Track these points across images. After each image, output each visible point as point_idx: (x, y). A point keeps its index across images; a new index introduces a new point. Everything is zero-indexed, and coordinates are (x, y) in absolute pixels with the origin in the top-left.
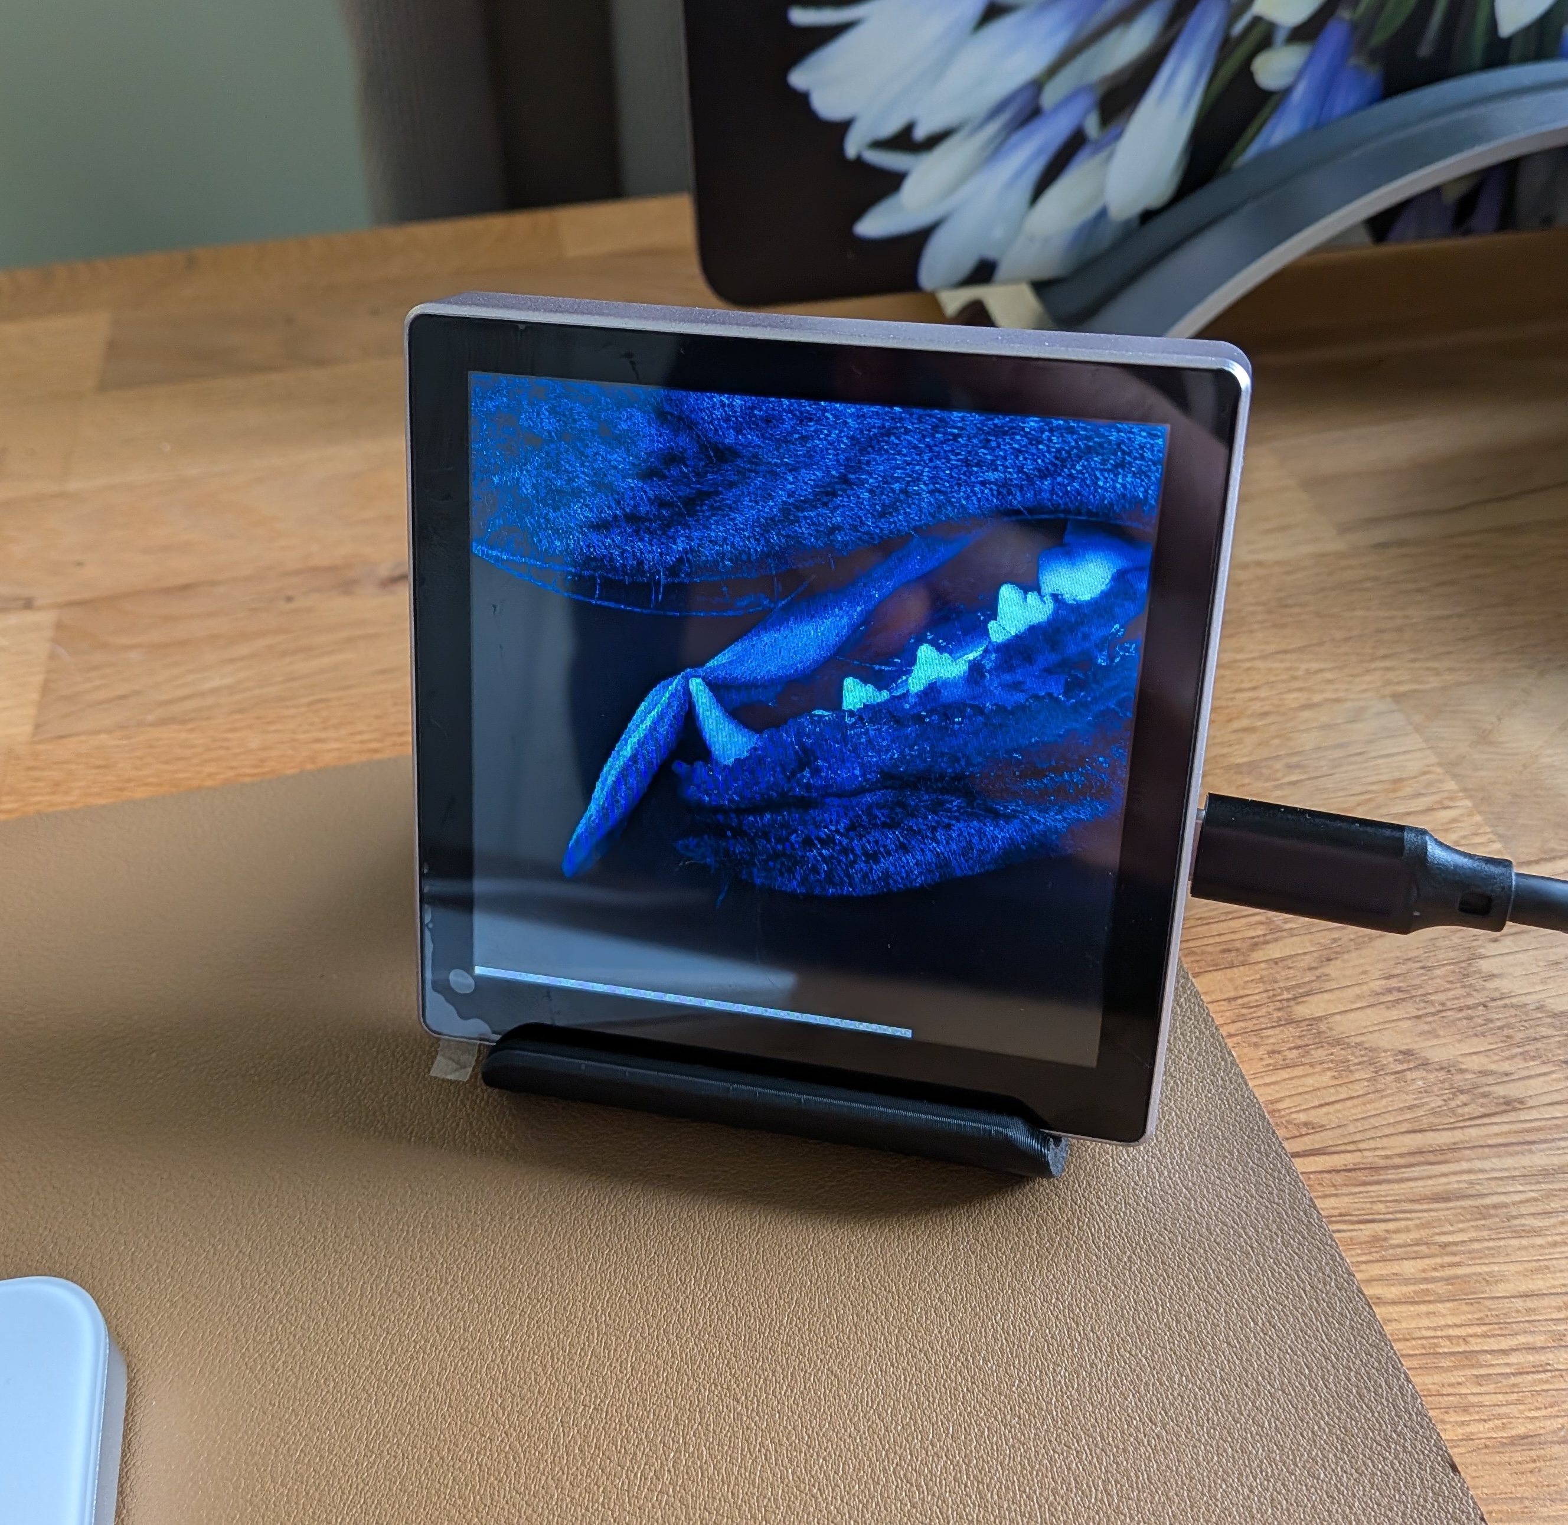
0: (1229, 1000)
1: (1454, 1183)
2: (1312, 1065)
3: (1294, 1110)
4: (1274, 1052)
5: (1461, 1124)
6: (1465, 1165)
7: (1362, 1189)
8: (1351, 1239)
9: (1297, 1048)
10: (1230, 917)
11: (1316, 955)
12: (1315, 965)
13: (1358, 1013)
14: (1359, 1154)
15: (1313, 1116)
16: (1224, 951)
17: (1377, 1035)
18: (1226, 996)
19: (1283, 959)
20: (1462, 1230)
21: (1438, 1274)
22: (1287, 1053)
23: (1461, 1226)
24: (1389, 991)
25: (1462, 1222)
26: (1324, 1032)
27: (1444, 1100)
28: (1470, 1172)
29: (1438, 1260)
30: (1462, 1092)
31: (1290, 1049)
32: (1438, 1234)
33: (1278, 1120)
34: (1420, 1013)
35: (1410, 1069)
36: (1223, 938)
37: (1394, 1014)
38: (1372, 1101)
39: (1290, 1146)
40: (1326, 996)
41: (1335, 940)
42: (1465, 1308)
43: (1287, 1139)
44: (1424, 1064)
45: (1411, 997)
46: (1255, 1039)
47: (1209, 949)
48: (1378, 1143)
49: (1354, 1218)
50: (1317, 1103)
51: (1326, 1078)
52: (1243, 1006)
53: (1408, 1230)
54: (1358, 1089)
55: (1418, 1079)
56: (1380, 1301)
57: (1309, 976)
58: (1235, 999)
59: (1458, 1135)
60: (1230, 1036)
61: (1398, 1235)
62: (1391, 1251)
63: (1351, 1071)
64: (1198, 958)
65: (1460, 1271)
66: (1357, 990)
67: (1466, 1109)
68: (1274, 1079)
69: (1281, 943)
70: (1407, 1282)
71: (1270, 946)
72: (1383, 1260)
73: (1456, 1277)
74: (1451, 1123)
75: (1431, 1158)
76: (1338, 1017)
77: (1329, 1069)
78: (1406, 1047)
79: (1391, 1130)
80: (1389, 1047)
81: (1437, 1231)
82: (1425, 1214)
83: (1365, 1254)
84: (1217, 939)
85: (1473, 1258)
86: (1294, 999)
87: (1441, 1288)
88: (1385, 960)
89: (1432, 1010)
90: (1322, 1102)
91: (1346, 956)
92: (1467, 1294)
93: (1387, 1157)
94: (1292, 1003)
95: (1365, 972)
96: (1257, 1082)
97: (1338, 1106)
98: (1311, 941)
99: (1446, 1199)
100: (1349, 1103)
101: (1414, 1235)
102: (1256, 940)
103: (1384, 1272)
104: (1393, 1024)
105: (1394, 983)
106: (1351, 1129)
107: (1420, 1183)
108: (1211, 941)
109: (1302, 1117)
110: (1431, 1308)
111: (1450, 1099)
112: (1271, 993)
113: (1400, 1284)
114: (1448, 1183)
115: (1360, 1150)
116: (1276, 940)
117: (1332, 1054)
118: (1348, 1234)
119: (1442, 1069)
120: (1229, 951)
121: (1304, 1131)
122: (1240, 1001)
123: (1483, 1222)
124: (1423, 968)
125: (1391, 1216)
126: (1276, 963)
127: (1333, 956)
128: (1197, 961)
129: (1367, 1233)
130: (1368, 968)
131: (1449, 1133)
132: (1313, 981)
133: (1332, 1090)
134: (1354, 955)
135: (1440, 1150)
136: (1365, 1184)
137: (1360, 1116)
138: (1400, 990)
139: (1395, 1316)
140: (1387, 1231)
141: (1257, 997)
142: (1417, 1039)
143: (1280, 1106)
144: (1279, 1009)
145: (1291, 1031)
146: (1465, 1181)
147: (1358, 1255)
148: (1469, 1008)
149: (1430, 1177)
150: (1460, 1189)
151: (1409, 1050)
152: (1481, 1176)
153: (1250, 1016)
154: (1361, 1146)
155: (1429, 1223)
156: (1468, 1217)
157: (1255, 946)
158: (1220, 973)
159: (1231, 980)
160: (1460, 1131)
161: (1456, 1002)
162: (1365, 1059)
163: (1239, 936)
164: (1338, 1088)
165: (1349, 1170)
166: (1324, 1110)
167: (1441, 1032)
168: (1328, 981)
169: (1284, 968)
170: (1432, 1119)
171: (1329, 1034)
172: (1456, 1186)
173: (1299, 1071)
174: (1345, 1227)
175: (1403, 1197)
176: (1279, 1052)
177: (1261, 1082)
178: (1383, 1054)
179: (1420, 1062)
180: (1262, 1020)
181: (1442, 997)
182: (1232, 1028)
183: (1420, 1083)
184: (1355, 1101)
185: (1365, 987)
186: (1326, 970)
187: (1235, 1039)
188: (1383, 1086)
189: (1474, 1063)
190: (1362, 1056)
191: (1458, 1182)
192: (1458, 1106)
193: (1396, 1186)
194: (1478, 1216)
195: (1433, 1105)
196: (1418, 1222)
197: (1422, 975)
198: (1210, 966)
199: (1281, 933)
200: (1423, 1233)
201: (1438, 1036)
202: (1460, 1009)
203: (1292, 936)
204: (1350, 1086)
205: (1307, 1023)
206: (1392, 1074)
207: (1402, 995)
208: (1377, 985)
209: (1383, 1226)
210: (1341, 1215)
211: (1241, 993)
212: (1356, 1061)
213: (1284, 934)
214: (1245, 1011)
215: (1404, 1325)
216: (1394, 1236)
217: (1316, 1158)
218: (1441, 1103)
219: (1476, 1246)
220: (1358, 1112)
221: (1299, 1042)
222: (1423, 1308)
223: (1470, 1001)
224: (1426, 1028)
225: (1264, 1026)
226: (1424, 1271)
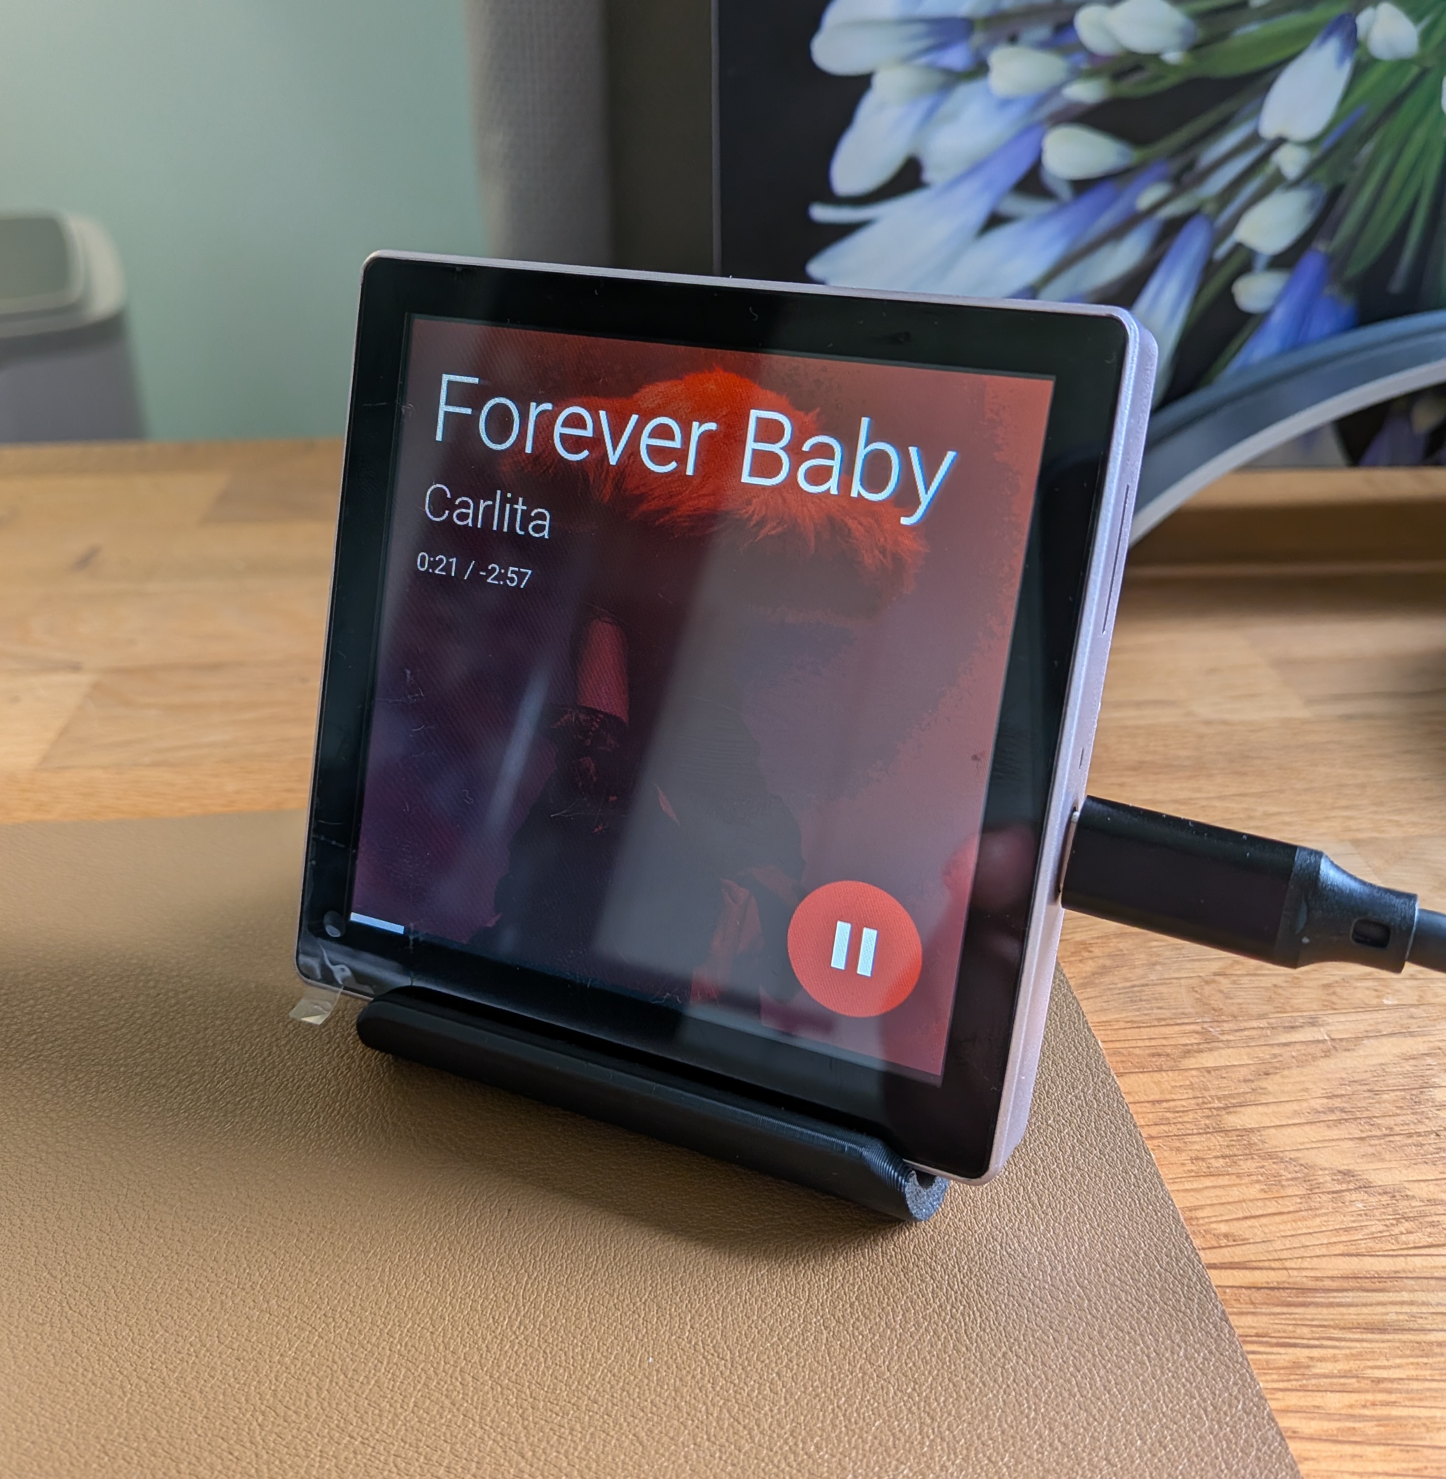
0: (1153, 1102)
1: (1392, 1314)
2: (1239, 1176)
3: (1214, 1219)
4: (1197, 1159)
5: (1405, 1252)
6: (1405, 1296)
7: (1285, 1310)
8: (1267, 1362)
9: (1223, 1157)
10: (1163, 1023)
11: (1253, 1068)
12: (1251, 1078)
13: (1295, 1129)
14: (1285, 1272)
15: (1236, 1228)
16: (1153, 1055)
17: (1314, 1152)
18: (1151, 1098)
19: (1216, 1069)
20: (1399, 1366)
21: (1367, 1412)
22: (1212, 1161)
23: (1398, 1361)
24: (1332, 1110)
25: (1401, 1357)
26: (1255, 1144)
27: (1386, 1225)
28: (1412, 1303)
29: (1370, 1397)
30: (1407, 1219)
31: (1216, 1157)
32: (1372, 1368)
33: (1195, 1229)
34: (1364, 1135)
35: (1349, 1190)
36: (1153, 1043)
37: (1335, 1133)
38: (1304, 1219)
39: (1207, 1257)
40: (1260, 1109)
41: (1275, 1056)
42: (1397, 1454)
43: (1203, 1249)
44: (1366, 1187)
45: (1355, 1119)
46: (1178, 1144)
47: (1137, 1051)
48: (1306, 1264)
49: (1274, 1341)
50: (1241, 1215)
51: (1254, 1191)
52: (1168, 1110)
53: (1335, 1359)
54: (1289, 1205)
55: (1358, 1201)
56: (1296, 1435)
57: (1244, 1088)
58: (1160, 1102)
59: (1400, 1264)
60: (1151, 1138)
61: (1324, 1364)
62: (1313, 1381)
63: (1283, 1186)
64: (1124, 1059)
65: (1395, 1412)
66: (1296, 1106)
67: (1411, 1237)
68: (1195, 1185)
69: (1216, 1053)
70: (1329, 1416)
71: (1205, 1054)
72: (1304, 1389)
73: (1388, 1418)
74: (1394, 1250)
75: (1367, 1284)
76: (1273, 1131)
77: (1258, 1181)
78: (1347, 1168)
79: (1324, 1251)
80: (1327, 1166)
81: (1370, 1364)
82: (1358, 1345)
83: (1283, 1381)
84: (1147, 1043)
85: (1412, 1399)
86: (1224, 1108)
87: (1371, 1429)
88: (1328, 1080)
89: (1378, 1133)
90: (1248, 1214)
91: (1286, 1072)
92: (1402, 1439)
93: (1317, 1279)
94: (1224, 1112)
95: (1306, 1090)
96: (1176, 1187)
97: (1264, 1221)
98: (1248, 1054)
99: (1383, 1331)
100: (1277, 1219)
101: (1342, 1366)
102: (1190, 1047)
103: (1302, 1403)
104: (1334, 1143)
105: (1337, 1102)
106: (1278, 1245)
107: (1352, 1310)
108: (1140, 1044)
109: (1223, 1228)
110: (1358, 1449)
111: (1392, 1225)
112: (1200, 1100)
113: (1321, 1419)
114: (1387, 1314)
115: (1286, 1269)
116: (1210, 1050)
117: (1263, 1167)
118: (1265, 1356)
119: (1385, 1193)
120: (1159, 1055)
121: (1223, 1242)
122: (1165, 1105)
123: (1425, 1360)
124: (1369, 1091)
125: (1316, 1343)
126: (1209, 1072)
127: (1271, 1071)
128: (1122, 1062)
129: (1287, 1358)
130: (1310, 1086)
131: (1390, 1260)
132: (1248, 1093)
133: (1260, 1204)
134: (1295, 1071)
135: (1379, 1277)
136: (1290, 1305)
137: (1289, 1233)
138: (1343, 1110)
139: (1313, 1454)
140: (1311, 1358)
141: (1184, 1103)
142: (1359, 1161)
143: (1199, 1214)
144: (1208, 1117)
145: (1219, 1140)
146: (1406, 1313)
147: (1273, 1381)
148: (1419, 1134)
149: (1365, 1305)
150: (1399, 1321)
151: (1349, 1171)
152: (1424, 1309)
153: (1175, 1121)
154: (1288, 1264)
155: (1360, 1354)
156: (1408, 1352)
157: (1187, 1053)
158: (1146, 1075)
159: (1158, 1083)
160: (1402, 1259)
161: (1406, 1127)
162: (1299, 1175)
163: (1172, 1042)
164: (1268, 1203)
165: (1272, 1289)
166: (1249, 1223)
167: (1387, 1156)
168: (1265, 1094)
169: (1217, 1078)
170: (1371, 1244)
171: (1261, 1146)
172: (1394, 1317)
173: (1224, 1181)
174: (1262, 1349)
175: (1332, 1323)
176: (1203, 1159)
177: (1181, 1187)
178: (1320, 1172)
179: (1361, 1184)
180: (1188, 1126)
181: (1390, 1121)
182: (1154, 1131)
183: (1360, 1205)
184: (1285, 1217)
185: (1305, 1105)
186: (1264, 1084)
187: (1156, 1142)
188: (1317, 1205)
189: (1424, 1191)
190: (1296, 1172)
191: (1397, 1313)
192: (1402, 1233)
193: (1325, 1311)
194: (1420, 1353)
195: (1373, 1229)
196: (1348, 1351)
197: (1369, 1097)
198: (1137, 1067)
199: (1216, 1044)
200: (1353, 1365)
201: (1383, 1160)
202: (1410, 1135)
203: (1229, 1048)
204: (1280, 1201)
205: (1237, 1133)
206: (1328, 1193)
207: (1345, 1116)
208: (1318, 1104)
209: (1306, 1352)
210: (1257, 1335)
211: (1168, 1097)
212: (1289, 1176)
213: (1221, 1045)
214: (1168, 1115)
215: (1324, 1466)
216: (1319, 1364)
217: (1235, 1272)
218: (1382, 1228)
219: (1415, 1385)
220: (1287, 1228)
221: (1227, 1152)
222: (1348, 1449)
223: (1422, 1129)
224: (1370, 1150)
225: (1189, 1132)
226: (1351, 1406)
